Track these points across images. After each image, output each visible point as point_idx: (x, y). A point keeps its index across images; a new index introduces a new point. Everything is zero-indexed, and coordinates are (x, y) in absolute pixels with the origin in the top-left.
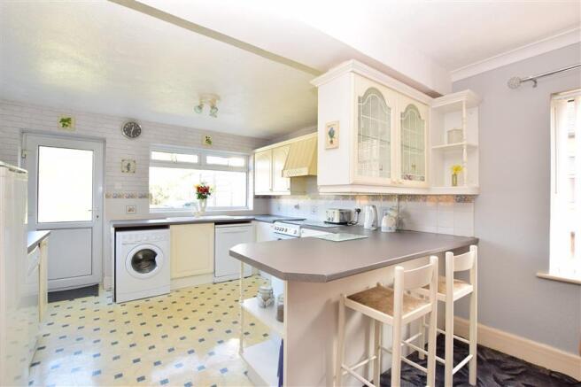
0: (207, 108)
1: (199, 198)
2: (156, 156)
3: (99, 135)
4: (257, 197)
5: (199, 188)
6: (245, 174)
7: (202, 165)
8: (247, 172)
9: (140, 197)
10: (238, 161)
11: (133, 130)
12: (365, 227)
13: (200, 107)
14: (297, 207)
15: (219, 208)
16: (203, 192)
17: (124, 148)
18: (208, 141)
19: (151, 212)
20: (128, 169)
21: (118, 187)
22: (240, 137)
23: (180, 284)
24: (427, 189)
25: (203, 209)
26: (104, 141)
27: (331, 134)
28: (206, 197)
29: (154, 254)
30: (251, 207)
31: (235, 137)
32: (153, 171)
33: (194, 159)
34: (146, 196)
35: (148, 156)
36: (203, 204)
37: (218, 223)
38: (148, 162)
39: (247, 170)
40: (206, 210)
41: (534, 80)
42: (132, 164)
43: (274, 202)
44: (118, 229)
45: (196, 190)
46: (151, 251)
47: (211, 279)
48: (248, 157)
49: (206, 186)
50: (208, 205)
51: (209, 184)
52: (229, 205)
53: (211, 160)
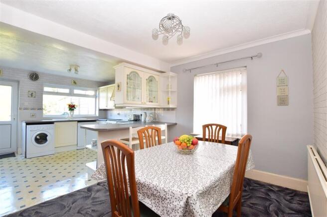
0: (73, 70)
1: (70, 110)
2: (46, 89)
3: (16, 79)
4: (100, 110)
5: (69, 105)
6: (94, 99)
7: (71, 94)
8: (96, 98)
9: (38, 109)
10: (91, 93)
11: (34, 77)
12: (142, 121)
13: (70, 70)
14: (119, 114)
15: (82, 115)
16: (72, 107)
17: (30, 85)
18: (75, 83)
19: (44, 116)
20: (32, 96)
21: (26, 104)
22: (91, 81)
23: (59, 150)
24: (159, 105)
25: (72, 115)
26: (18, 82)
27: (118, 86)
28: (73, 110)
29: (47, 136)
30: (97, 114)
31: (88, 81)
32: (45, 97)
33: (67, 91)
34: (41, 109)
35: (43, 89)
36: (72, 113)
37: (79, 121)
38: (42, 92)
39: (95, 96)
40: (74, 116)
41: (190, 70)
42: (34, 93)
43: (109, 112)
44: (27, 124)
45: (68, 106)
46: (45, 134)
47: (75, 148)
48: (96, 91)
49: (74, 104)
50: (74, 114)
51: (75, 103)
52: (87, 114)
53: (76, 91)
